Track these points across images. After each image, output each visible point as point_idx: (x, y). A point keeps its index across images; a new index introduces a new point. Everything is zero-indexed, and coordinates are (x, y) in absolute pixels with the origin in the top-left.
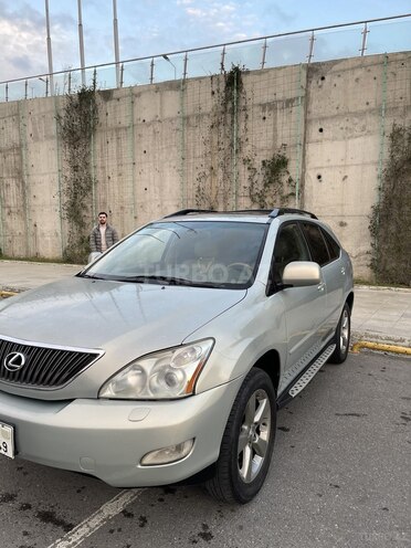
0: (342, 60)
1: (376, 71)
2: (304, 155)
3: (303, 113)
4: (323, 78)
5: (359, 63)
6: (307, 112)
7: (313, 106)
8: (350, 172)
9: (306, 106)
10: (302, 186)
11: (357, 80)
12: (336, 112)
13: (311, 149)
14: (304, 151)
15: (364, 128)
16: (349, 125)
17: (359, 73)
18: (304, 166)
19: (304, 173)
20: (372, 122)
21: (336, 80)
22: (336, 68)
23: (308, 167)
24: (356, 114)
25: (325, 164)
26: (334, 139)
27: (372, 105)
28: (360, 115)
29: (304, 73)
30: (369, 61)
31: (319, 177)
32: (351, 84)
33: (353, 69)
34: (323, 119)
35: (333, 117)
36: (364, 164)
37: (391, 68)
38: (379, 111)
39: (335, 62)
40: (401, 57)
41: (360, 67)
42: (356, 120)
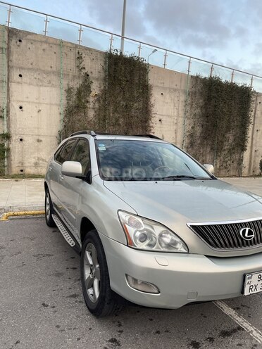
0: (33, 34)
1: (56, 49)
2: (8, 90)
3: (6, 60)
4: (20, 41)
5: (44, 39)
6: (9, 61)
7: (14, 57)
8: (42, 107)
9: (9, 55)
10: (8, 112)
11: (44, 50)
12: (31, 66)
13: (13, 87)
14: (8, 87)
15: (50, 82)
16: (40, 77)
17: (45, 46)
18: (8, 97)
19: (8, 103)
20: (55, 79)
21: (30, 45)
22: (29, 37)
23: (12, 99)
24: (44, 72)
25: (25, 100)
26: (30, 84)
27: (54, 69)
28: (47, 73)
29: (6, 33)
30: (51, 41)
31: (21, 108)
32: (40, 52)
33: (41, 42)
34: (22, 68)
35: (29, 69)
36: (51, 104)
37: (65, 50)
38: (58, 74)
39: (29, 33)
40: (69, 45)
41: (46, 42)
42: (45, 76)
